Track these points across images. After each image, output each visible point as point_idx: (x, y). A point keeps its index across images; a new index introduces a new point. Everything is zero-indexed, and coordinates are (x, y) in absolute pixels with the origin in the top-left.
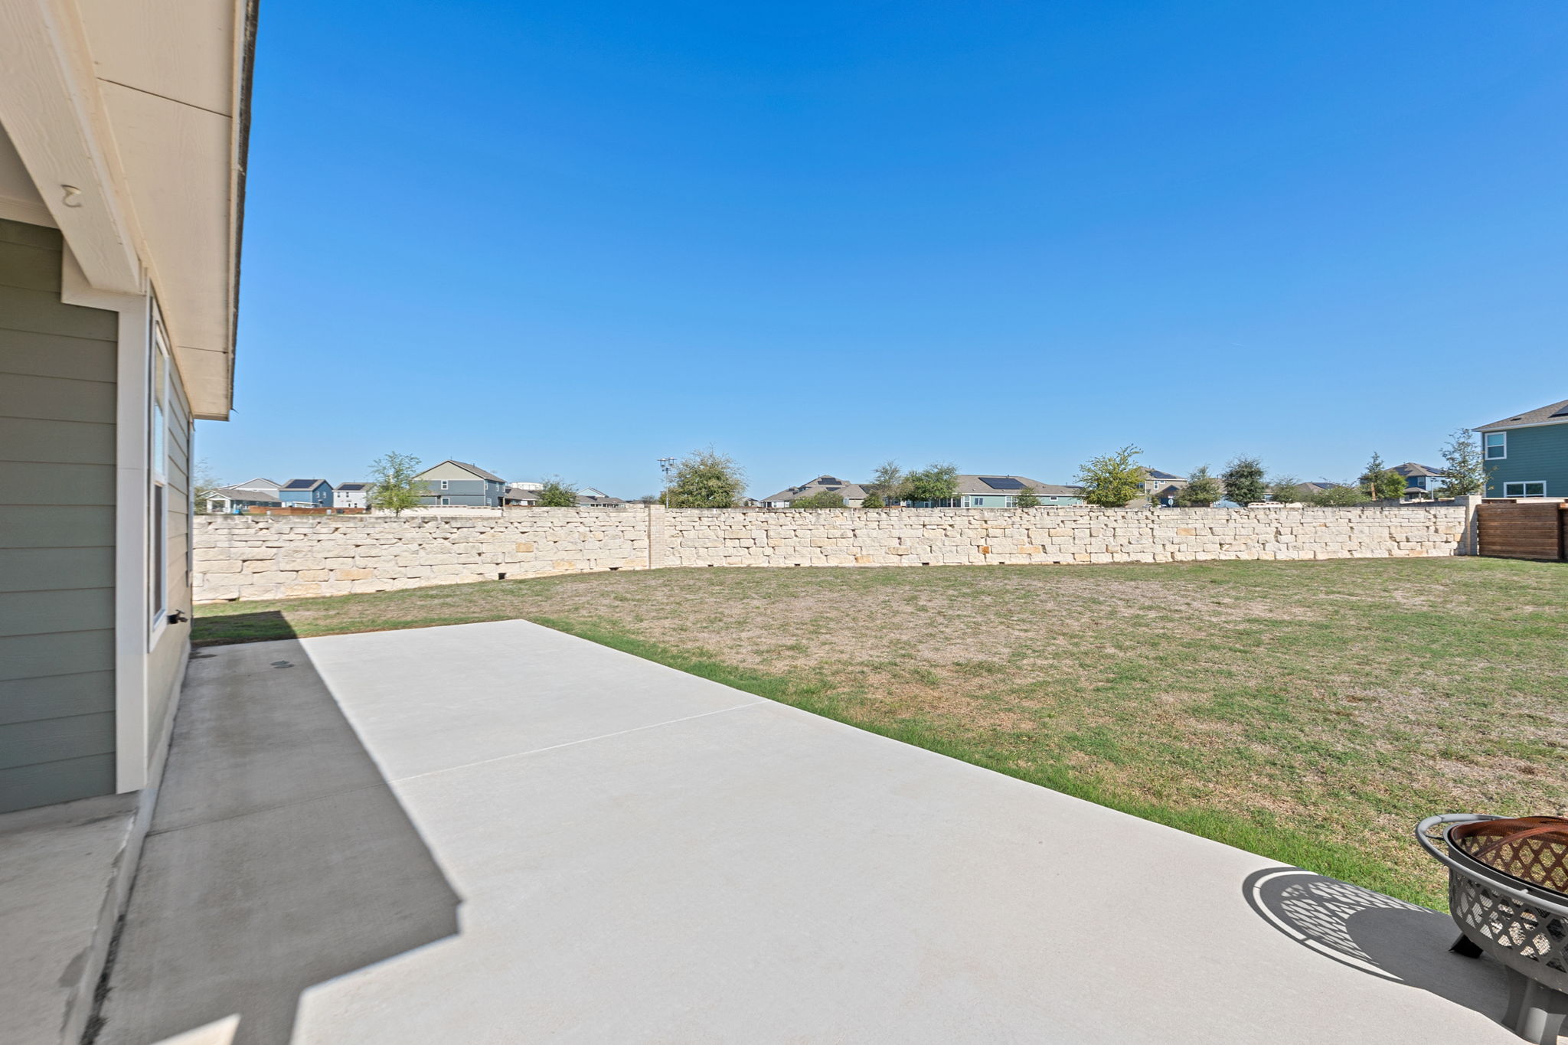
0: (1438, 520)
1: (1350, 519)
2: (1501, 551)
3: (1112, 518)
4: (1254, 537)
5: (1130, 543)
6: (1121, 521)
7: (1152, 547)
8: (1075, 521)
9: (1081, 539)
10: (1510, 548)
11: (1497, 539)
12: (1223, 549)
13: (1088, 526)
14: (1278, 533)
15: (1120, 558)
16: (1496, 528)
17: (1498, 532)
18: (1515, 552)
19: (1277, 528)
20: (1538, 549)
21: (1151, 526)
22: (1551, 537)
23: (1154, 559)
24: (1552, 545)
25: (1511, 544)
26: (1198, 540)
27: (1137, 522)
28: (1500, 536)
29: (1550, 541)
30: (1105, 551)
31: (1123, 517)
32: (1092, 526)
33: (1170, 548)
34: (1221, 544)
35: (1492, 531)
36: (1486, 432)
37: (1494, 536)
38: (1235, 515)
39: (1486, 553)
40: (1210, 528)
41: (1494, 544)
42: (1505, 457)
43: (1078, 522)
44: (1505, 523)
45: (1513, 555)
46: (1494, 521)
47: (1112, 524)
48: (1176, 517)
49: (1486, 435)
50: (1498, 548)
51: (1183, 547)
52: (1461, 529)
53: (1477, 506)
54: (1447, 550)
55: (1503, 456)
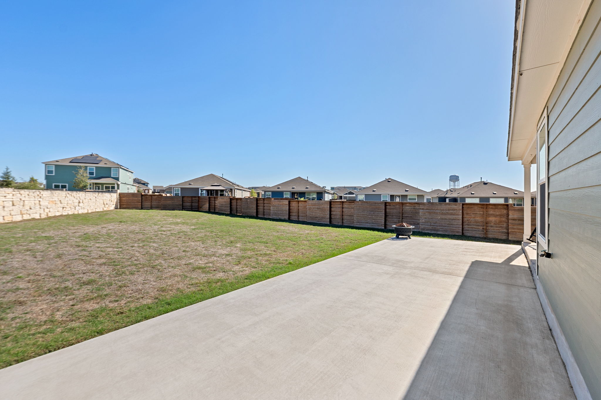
0: (112, 197)
1: (96, 197)
2: (126, 207)
3: (23, 195)
4: (73, 204)
5: (31, 209)
6: (27, 197)
7: (40, 210)
8: (5, 196)
9: (8, 207)
10: (128, 206)
11: (125, 204)
12: (64, 210)
13: (12, 200)
14: (79, 202)
15: (26, 217)
16: (125, 200)
17: (125, 201)
18: (130, 207)
19: (79, 200)
20: (136, 206)
21: (39, 199)
22: (140, 203)
23: (40, 216)
24: (140, 205)
25: (129, 205)
26: (56, 206)
27: (33, 197)
28: (125, 203)
29: (139, 204)
30: (19, 213)
31: (28, 195)
32: (14, 200)
33: (47, 210)
34: (63, 208)
35: (123, 201)
36: (47, 164)
37: (124, 202)
38: (68, 195)
39: (121, 208)
40: (60, 200)
41: (124, 205)
42: (54, 174)
43: (7, 197)
44: (127, 199)
45: (129, 208)
46: (124, 198)
47: (23, 199)
48: (48, 195)
49: (47, 165)
50: (125, 206)
51: (51, 210)
52: (115, 201)
53: (119, 193)
54: (112, 207)
55: (53, 174)
